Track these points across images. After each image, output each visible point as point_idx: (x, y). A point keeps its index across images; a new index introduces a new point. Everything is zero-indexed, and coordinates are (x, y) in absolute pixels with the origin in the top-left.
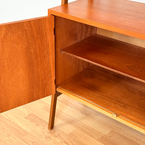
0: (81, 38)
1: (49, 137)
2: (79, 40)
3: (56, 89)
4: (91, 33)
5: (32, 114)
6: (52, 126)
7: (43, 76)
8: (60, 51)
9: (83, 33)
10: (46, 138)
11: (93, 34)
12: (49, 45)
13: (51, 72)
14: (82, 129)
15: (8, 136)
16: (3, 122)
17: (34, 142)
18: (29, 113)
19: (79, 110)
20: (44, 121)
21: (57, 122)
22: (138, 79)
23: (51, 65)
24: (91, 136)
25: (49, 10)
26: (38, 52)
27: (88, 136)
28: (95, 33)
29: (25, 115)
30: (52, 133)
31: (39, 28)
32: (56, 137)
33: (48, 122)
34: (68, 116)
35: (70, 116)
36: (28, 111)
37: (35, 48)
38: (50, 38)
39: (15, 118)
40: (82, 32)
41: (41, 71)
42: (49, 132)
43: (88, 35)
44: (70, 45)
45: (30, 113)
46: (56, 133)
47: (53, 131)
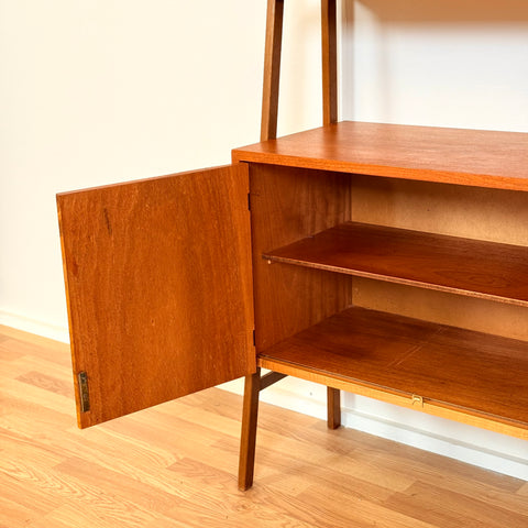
0: (313, 229)
1: (243, 507)
2: (308, 233)
3: (257, 362)
4: (337, 220)
5: (185, 458)
6: (247, 481)
7: (226, 321)
8: (264, 257)
9: (318, 216)
10: (236, 508)
11: (341, 222)
12: (237, 237)
13: (243, 308)
14: (334, 484)
15: (129, 510)
16: (109, 481)
17: (202, 518)
18: (178, 458)
19: (320, 445)
20: (224, 472)
21: (261, 472)
22: (466, 292)
23: (245, 289)
24: (361, 496)
25: (233, 151)
26: (211, 254)
27: (350, 498)
28: (347, 219)
29: (166, 463)
30: (249, 497)
31: (214, 192)
32: (263, 504)
33: (237, 474)
34: (289, 459)
35: (294, 458)
36: (175, 454)
37: (206, 243)
38: (240, 217)
39: (139, 470)
40: (315, 212)
41: (219, 304)
42: (241, 496)
43: (330, 225)
44: (286, 244)
45: (181, 457)
46: (262, 497)
47: (251, 492)
